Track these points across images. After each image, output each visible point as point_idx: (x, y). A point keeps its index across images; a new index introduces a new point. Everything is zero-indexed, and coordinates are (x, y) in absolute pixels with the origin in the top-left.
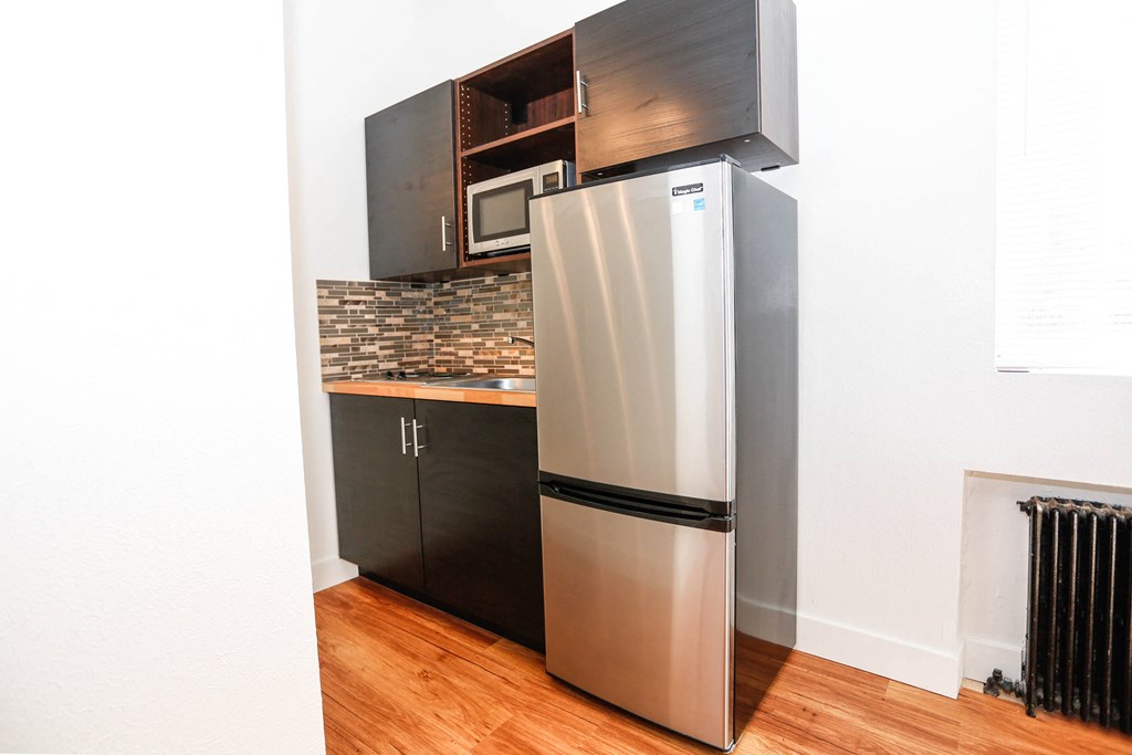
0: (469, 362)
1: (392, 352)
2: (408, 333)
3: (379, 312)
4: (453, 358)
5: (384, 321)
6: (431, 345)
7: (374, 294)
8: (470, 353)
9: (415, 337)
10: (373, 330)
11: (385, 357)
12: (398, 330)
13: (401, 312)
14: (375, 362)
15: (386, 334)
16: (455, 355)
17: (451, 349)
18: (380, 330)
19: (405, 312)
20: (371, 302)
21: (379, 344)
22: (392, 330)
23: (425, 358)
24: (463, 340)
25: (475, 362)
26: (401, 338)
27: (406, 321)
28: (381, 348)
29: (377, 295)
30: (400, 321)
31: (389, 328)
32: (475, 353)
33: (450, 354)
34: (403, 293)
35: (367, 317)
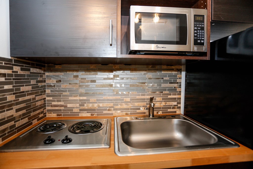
0: (75, 110)
1: (24, 111)
2: (33, 96)
3: (16, 83)
4: (62, 108)
5: (20, 89)
6: (45, 101)
7: (11, 68)
8: (78, 105)
9: (37, 98)
10: (10, 98)
11: (20, 116)
12: (29, 95)
13: (30, 82)
14: (12, 123)
15: (21, 99)
16: (66, 107)
17: (62, 103)
18: (16, 97)
19: (33, 82)
20: (9, 75)
21: (15, 107)
22: (24, 96)
23: (42, 110)
24: (70, 98)
25: (80, 110)
26: (30, 100)
27: (33, 88)
28: (17, 111)
29: (14, 70)
30: (29, 88)
31: (23, 94)
32: (80, 105)
33: (62, 106)
34: (31, 69)
35: (6, 87)
